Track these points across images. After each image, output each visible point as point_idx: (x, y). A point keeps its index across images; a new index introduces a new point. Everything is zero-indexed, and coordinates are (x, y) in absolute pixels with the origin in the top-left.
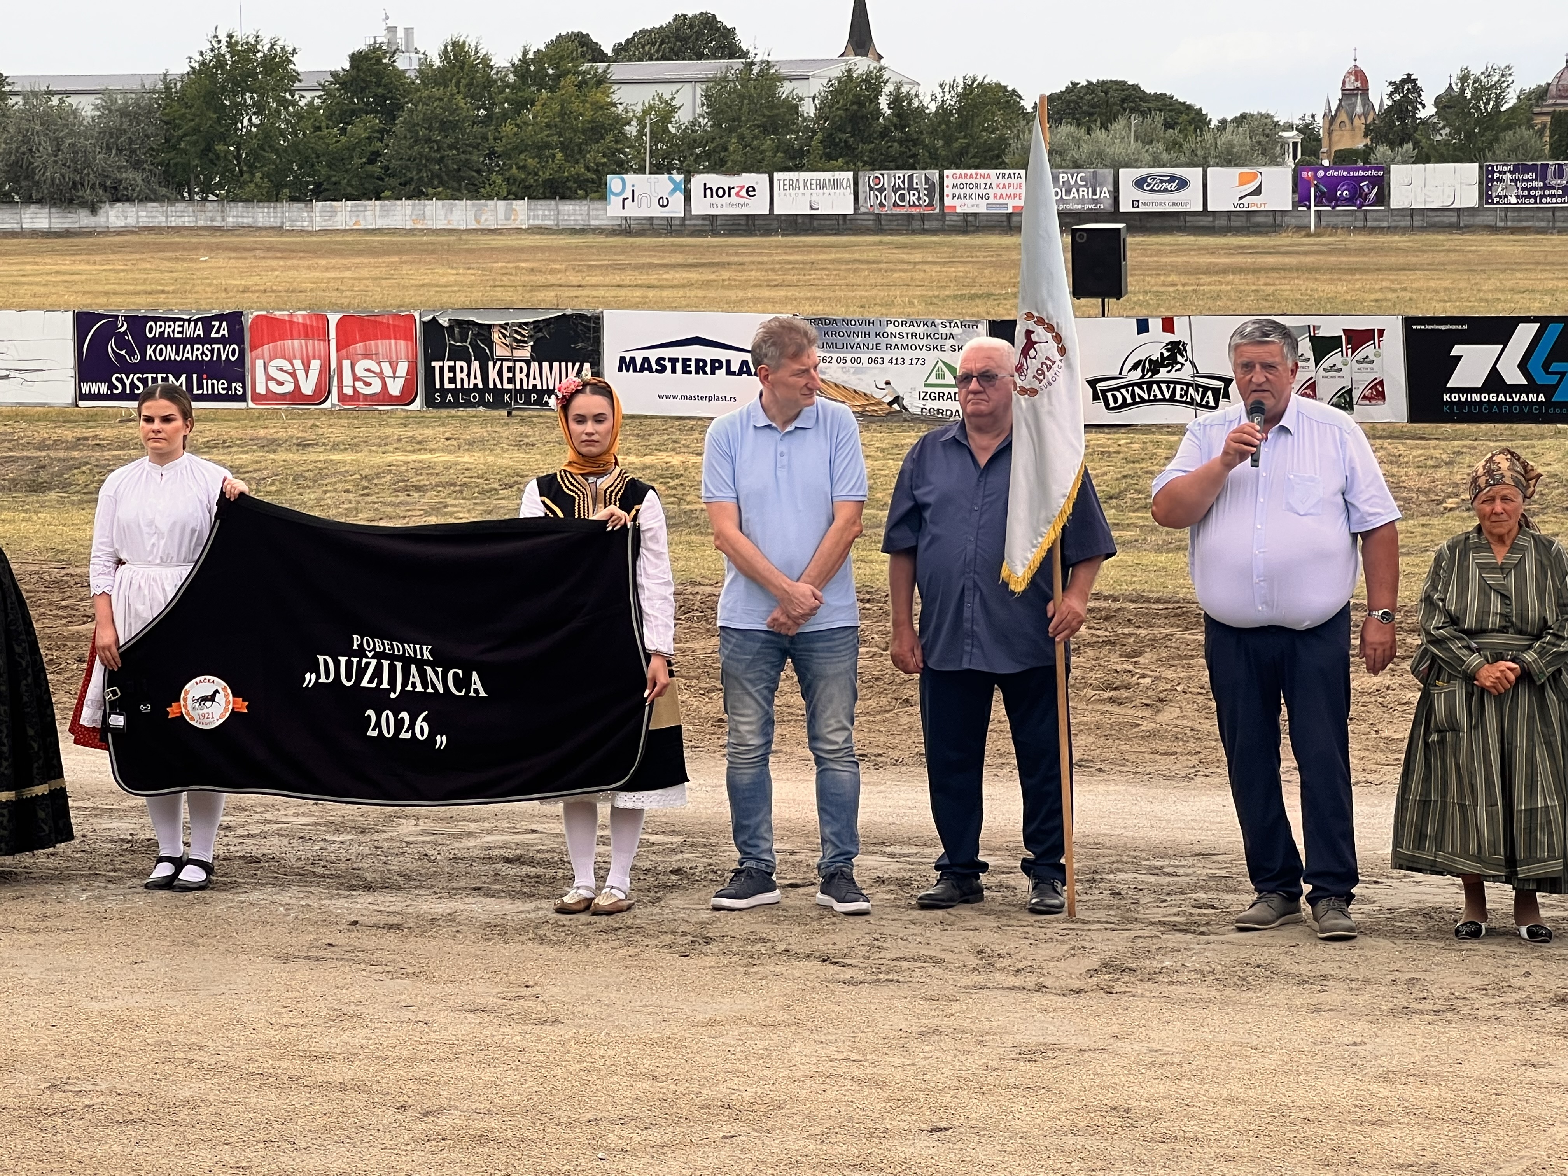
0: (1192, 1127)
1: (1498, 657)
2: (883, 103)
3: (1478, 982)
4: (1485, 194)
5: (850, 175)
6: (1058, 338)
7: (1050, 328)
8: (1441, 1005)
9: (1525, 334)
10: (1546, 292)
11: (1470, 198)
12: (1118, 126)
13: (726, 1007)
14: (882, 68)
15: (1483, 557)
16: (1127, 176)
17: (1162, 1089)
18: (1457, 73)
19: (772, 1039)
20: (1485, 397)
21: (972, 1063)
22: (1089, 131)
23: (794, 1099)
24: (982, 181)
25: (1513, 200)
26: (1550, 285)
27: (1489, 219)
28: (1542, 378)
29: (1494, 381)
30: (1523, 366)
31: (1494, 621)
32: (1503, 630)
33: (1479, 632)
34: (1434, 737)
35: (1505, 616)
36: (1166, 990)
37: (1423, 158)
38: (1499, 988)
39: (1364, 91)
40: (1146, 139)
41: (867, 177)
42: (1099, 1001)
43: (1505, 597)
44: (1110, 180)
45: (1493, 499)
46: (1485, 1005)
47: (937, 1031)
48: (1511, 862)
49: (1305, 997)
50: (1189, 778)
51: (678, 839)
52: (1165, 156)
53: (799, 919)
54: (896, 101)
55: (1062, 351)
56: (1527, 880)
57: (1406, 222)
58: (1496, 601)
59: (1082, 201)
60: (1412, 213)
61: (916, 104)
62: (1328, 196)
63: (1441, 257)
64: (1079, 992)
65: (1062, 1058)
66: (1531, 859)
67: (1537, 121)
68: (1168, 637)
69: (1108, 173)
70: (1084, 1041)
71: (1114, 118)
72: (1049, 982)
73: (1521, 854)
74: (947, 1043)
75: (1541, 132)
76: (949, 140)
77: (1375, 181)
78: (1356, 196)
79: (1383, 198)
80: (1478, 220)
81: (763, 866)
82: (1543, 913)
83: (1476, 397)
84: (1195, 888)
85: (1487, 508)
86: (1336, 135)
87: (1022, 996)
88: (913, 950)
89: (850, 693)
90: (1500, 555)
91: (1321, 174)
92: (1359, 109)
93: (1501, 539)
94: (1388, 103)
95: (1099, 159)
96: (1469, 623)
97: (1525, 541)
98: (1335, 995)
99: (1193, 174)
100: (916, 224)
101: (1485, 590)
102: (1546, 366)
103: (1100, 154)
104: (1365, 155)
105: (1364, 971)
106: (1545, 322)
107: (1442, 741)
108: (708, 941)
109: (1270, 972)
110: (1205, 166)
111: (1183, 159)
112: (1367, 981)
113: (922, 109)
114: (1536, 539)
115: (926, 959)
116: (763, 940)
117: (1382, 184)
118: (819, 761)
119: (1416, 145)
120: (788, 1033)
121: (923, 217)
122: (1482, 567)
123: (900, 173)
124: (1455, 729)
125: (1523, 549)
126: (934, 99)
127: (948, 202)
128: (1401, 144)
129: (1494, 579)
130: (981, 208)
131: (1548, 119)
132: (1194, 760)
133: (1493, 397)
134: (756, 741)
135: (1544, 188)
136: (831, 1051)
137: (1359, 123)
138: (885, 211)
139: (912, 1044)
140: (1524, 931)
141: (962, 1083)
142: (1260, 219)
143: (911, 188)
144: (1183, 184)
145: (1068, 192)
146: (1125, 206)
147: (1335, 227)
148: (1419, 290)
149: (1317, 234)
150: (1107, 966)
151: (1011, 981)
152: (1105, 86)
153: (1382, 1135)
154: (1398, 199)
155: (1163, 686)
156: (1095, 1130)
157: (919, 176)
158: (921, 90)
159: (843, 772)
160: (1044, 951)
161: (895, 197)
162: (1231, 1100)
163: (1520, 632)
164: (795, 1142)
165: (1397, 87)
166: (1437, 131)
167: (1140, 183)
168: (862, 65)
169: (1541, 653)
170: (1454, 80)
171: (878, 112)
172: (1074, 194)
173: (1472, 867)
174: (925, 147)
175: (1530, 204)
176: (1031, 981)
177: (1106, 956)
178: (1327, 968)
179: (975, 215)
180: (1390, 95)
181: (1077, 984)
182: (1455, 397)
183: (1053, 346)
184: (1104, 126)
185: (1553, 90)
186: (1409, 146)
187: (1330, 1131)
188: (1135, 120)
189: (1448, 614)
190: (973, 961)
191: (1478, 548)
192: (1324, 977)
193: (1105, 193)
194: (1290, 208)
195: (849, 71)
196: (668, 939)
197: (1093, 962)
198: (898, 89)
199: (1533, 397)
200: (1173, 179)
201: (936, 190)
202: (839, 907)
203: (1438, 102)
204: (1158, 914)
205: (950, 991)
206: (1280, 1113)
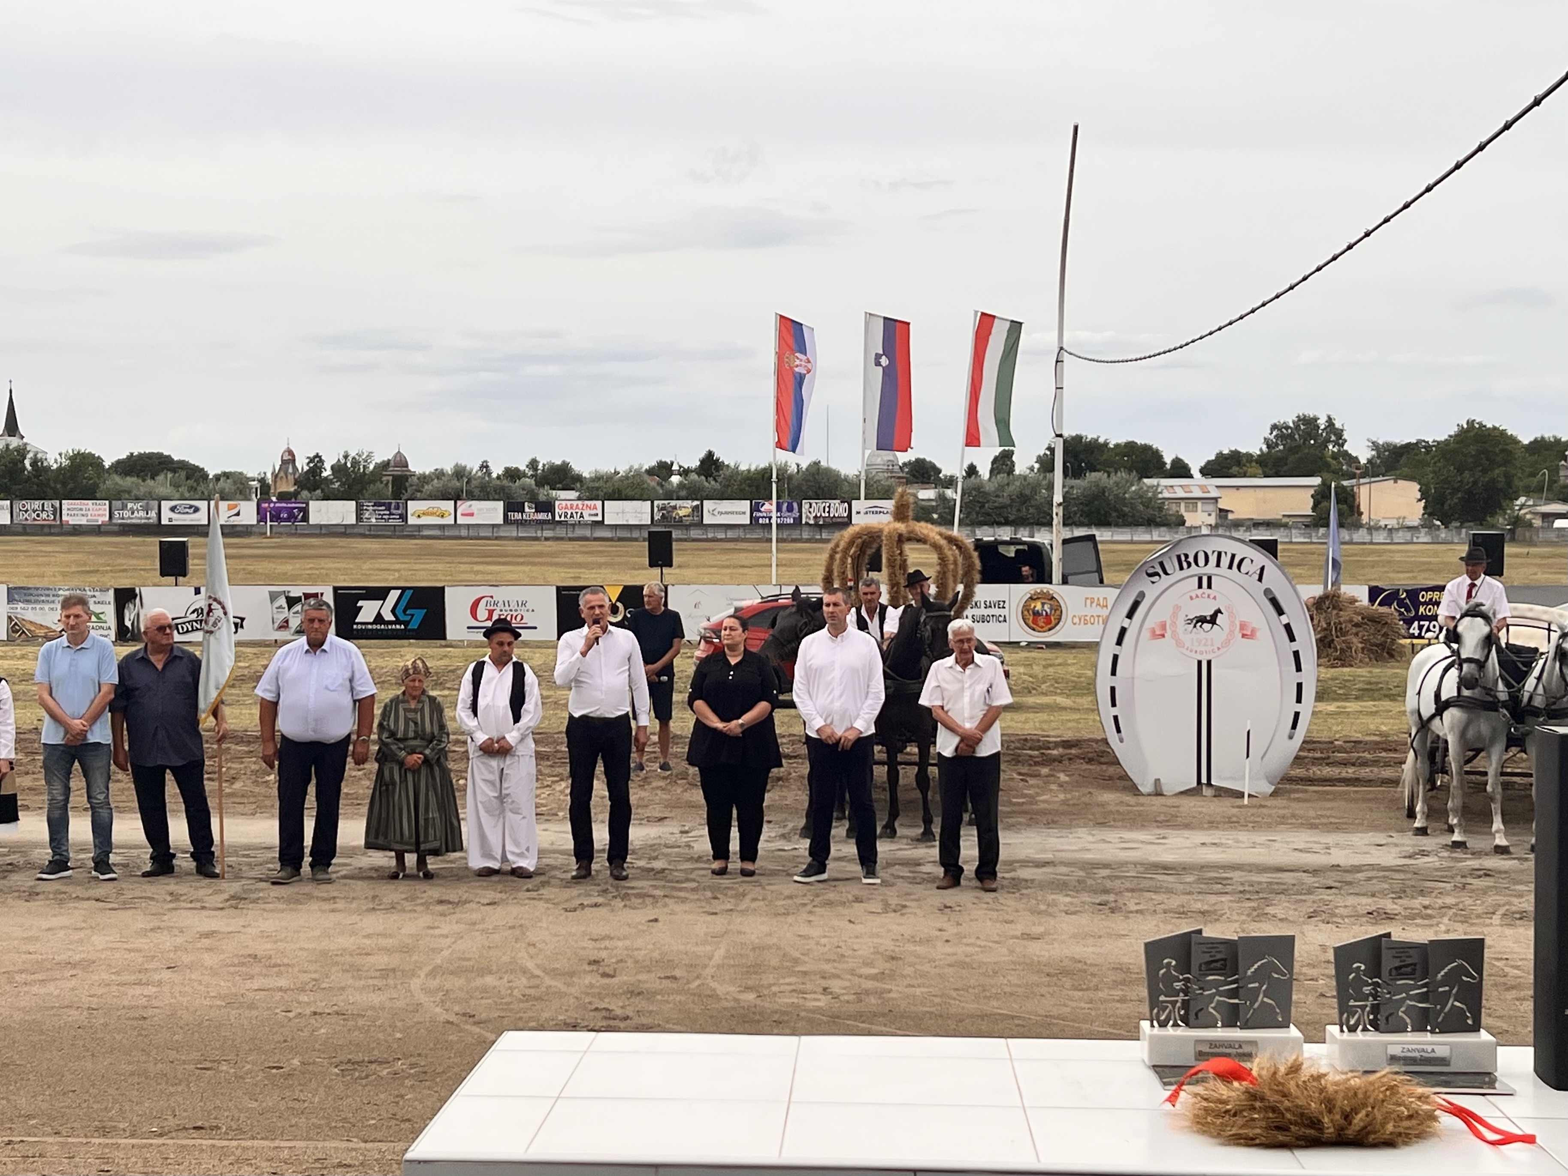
0: (286, 961)
1: (413, 752)
2: (27, 463)
3: (403, 896)
4: (359, 517)
5: (8, 502)
6: (223, 608)
7: (220, 603)
8: (389, 906)
9: (394, 595)
10: (395, 570)
11: (352, 520)
12: (160, 478)
13: (54, 922)
14: (26, 444)
15: (406, 706)
16: (166, 505)
17: (269, 946)
18: (342, 454)
19: (82, 934)
20: (374, 627)
21: (179, 940)
22: (144, 481)
23: (100, 959)
24: (84, 507)
25: (374, 520)
26: (397, 566)
27: (362, 531)
28: (402, 618)
29: (379, 619)
30: (393, 611)
31: (411, 734)
32: (415, 738)
33: (405, 739)
34: (384, 788)
35: (415, 732)
36: (263, 906)
37: (326, 498)
38: (412, 899)
39: (293, 461)
40: (176, 486)
41: (19, 504)
42: (232, 912)
43: (416, 724)
44: (156, 507)
45: (414, 680)
46: (408, 906)
47: (159, 928)
48: (418, 843)
49: (326, 906)
50: (253, 814)
51: (7, 850)
52: (187, 495)
53: (79, 883)
54: (34, 463)
55: (225, 613)
56: (423, 851)
57: (318, 531)
58: (412, 724)
59: (141, 518)
60: (321, 526)
61: (45, 464)
62: (276, 517)
63: (336, 551)
64: (222, 909)
65: (221, 936)
66: (426, 841)
67: (384, 478)
68: (229, 748)
69: (156, 503)
70: (230, 929)
71: (157, 474)
72: (207, 905)
73: (422, 839)
74: (165, 932)
75: (387, 484)
76: (64, 484)
77: (300, 510)
78: (292, 517)
79: (305, 518)
80: (356, 531)
81: (63, 858)
82: (429, 867)
83: (370, 627)
84: (267, 863)
85: (411, 684)
86: (278, 484)
87: (195, 912)
88: (138, 894)
89: (106, 775)
90: (413, 705)
91: (272, 505)
92: (290, 470)
93: (414, 698)
94: (306, 468)
95: (150, 496)
96: (400, 735)
97: (424, 698)
98: (340, 905)
99: (202, 505)
100: (46, 530)
101: (407, 720)
102: (404, 611)
103: (150, 493)
104: (295, 494)
105: (352, 895)
106: (404, 589)
107: (387, 790)
108: (37, 894)
109: (310, 897)
110: (209, 500)
111: (197, 496)
112: (354, 898)
113: (49, 467)
114: (429, 697)
115: (145, 898)
116: (65, 893)
117: (305, 511)
118: (92, 808)
119: (323, 491)
120: (87, 932)
121: (50, 526)
122: (405, 710)
123: (37, 502)
124: (394, 784)
125: (423, 702)
126: (56, 461)
127: (64, 518)
128: (315, 490)
129: (411, 715)
130: (83, 521)
131: (390, 478)
132: (254, 806)
133: (378, 627)
134: (61, 798)
135: (390, 514)
136: (111, 938)
137: (291, 478)
138: (29, 522)
139: (149, 934)
140: (421, 874)
141: (176, 949)
142: (238, 529)
143: (43, 510)
144: (197, 510)
145: (133, 513)
146: (164, 521)
147: (281, 534)
148: (330, 569)
149: (270, 538)
150: (233, 897)
151: (189, 905)
152: (150, 456)
153: (371, 959)
154: (313, 520)
155: (232, 772)
156: (243, 964)
157: (48, 504)
158: (48, 456)
159: (104, 813)
160: (201, 893)
161: (34, 515)
162: (301, 949)
163: (422, 739)
164: (105, 976)
165: (311, 460)
166: (333, 483)
167: (173, 509)
168: (14, 442)
169: (433, 750)
170: (341, 457)
171: (25, 468)
172: (136, 514)
173: (398, 847)
174: (51, 488)
175: (382, 523)
176: (198, 905)
177: (232, 893)
178: (335, 894)
179: (80, 525)
180: (308, 464)
181: (221, 906)
182: (360, 627)
183: (221, 611)
184: (153, 478)
185: (392, 463)
186: (319, 492)
187: (348, 958)
188: (170, 475)
189: (390, 731)
190: (169, 898)
191: (403, 702)
192: (334, 898)
193: (153, 514)
194: (255, 522)
195: (7, 445)
196: (17, 894)
197: (226, 896)
198: (35, 455)
199: (398, 627)
200: (191, 507)
201: (58, 512)
202: (102, 877)
203: (332, 467)
204: (252, 874)
205: (161, 911)
206: (324, 953)
